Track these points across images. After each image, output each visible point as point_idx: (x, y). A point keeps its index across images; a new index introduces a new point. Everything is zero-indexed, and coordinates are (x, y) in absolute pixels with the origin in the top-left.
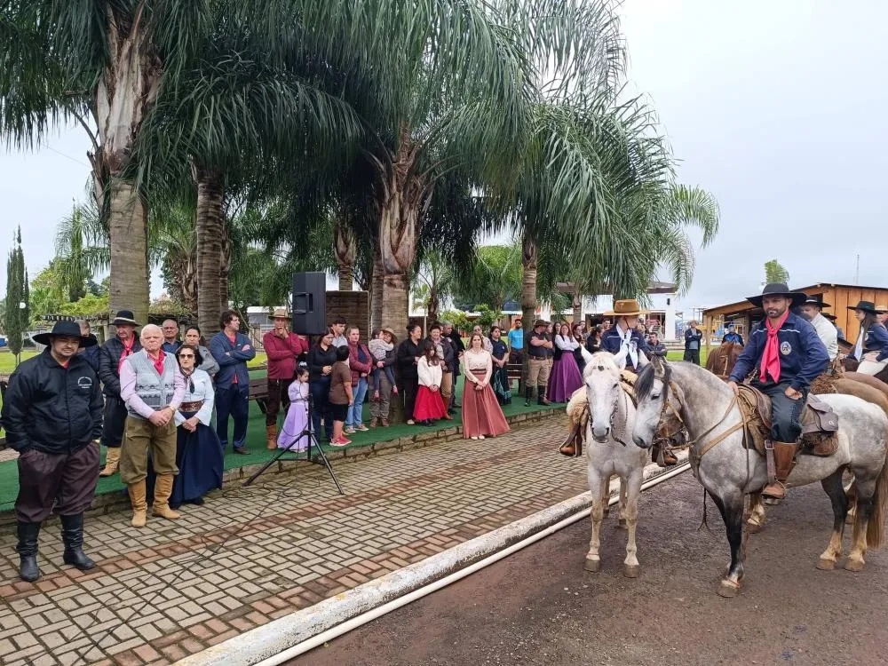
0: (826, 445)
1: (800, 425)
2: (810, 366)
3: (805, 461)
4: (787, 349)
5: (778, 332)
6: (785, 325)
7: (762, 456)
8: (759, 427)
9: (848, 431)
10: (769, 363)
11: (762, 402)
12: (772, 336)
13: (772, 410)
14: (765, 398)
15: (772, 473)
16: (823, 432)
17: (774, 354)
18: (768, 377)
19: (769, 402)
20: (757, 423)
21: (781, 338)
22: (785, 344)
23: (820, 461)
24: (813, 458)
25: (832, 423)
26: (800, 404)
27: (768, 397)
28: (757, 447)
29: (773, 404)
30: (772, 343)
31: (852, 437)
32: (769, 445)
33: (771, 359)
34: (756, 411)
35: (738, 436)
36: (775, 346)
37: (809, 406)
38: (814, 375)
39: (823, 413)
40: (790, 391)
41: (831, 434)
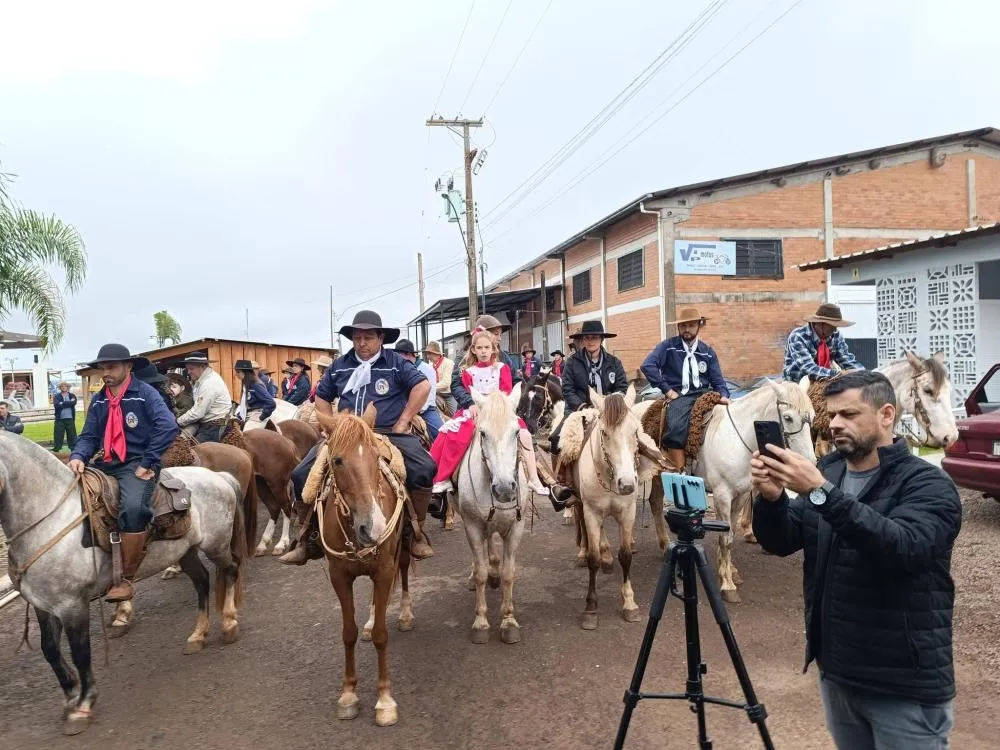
0: (179, 527)
1: (151, 509)
2: (159, 439)
3: (157, 547)
4: (133, 421)
5: (121, 402)
6: (128, 393)
7: (108, 551)
8: (103, 518)
9: (199, 508)
10: (114, 440)
11: (107, 487)
12: (114, 407)
13: (119, 496)
14: (111, 482)
15: (118, 572)
16: (175, 512)
17: (119, 428)
18: (114, 455)
19: (116, 486)
20: (101, 513)
21: (125, 408)
22: (130, 415)
23: (171, 546)
24: (165, 543)
25: (184, 501)
26: (151, 485)
27: (115, 480)
28: (101, 543)
29: (120, 488)
30: (115, 415)
31: (203, 514)
32: (116, 537)
33: (116, 434)
34: (100, 499)
35: (76, 535)
36: (118, 418)
37: (162, 485)
38: (164, 448)
39: (176, 490)
40: (141, 471)
41: (183, 513)
